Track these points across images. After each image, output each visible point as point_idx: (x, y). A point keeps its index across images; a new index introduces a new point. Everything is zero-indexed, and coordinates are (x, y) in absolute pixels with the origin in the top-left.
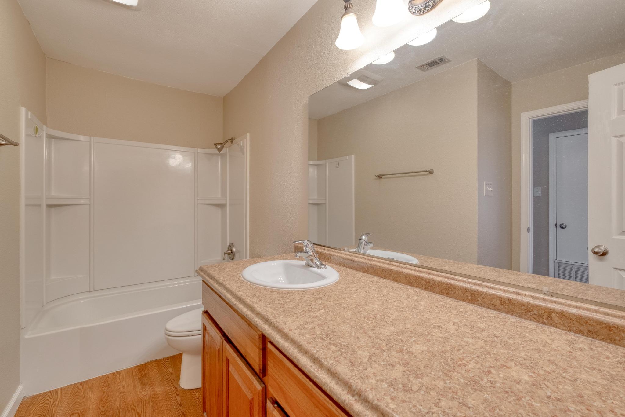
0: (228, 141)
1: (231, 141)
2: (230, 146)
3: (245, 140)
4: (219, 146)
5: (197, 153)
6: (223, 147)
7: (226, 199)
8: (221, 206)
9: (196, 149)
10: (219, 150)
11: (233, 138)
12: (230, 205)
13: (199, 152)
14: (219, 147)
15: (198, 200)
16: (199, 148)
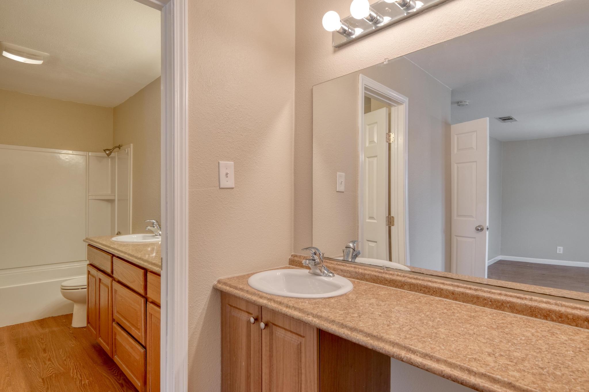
0: (116, 147)
1: (119, 147)
2: (118, 151)
3: (129, 148)
4: (109, 152)
5: (89, 156)
6: (111, 152)
7: (115, 195)
8: (111, 201)
9: (88, 152)
10: (108, 155)
11: (121, 145)
12: (119, 200)
13: (90, 155)
14: (107, 152)
15: (89, 195)
16: (91, 152)
